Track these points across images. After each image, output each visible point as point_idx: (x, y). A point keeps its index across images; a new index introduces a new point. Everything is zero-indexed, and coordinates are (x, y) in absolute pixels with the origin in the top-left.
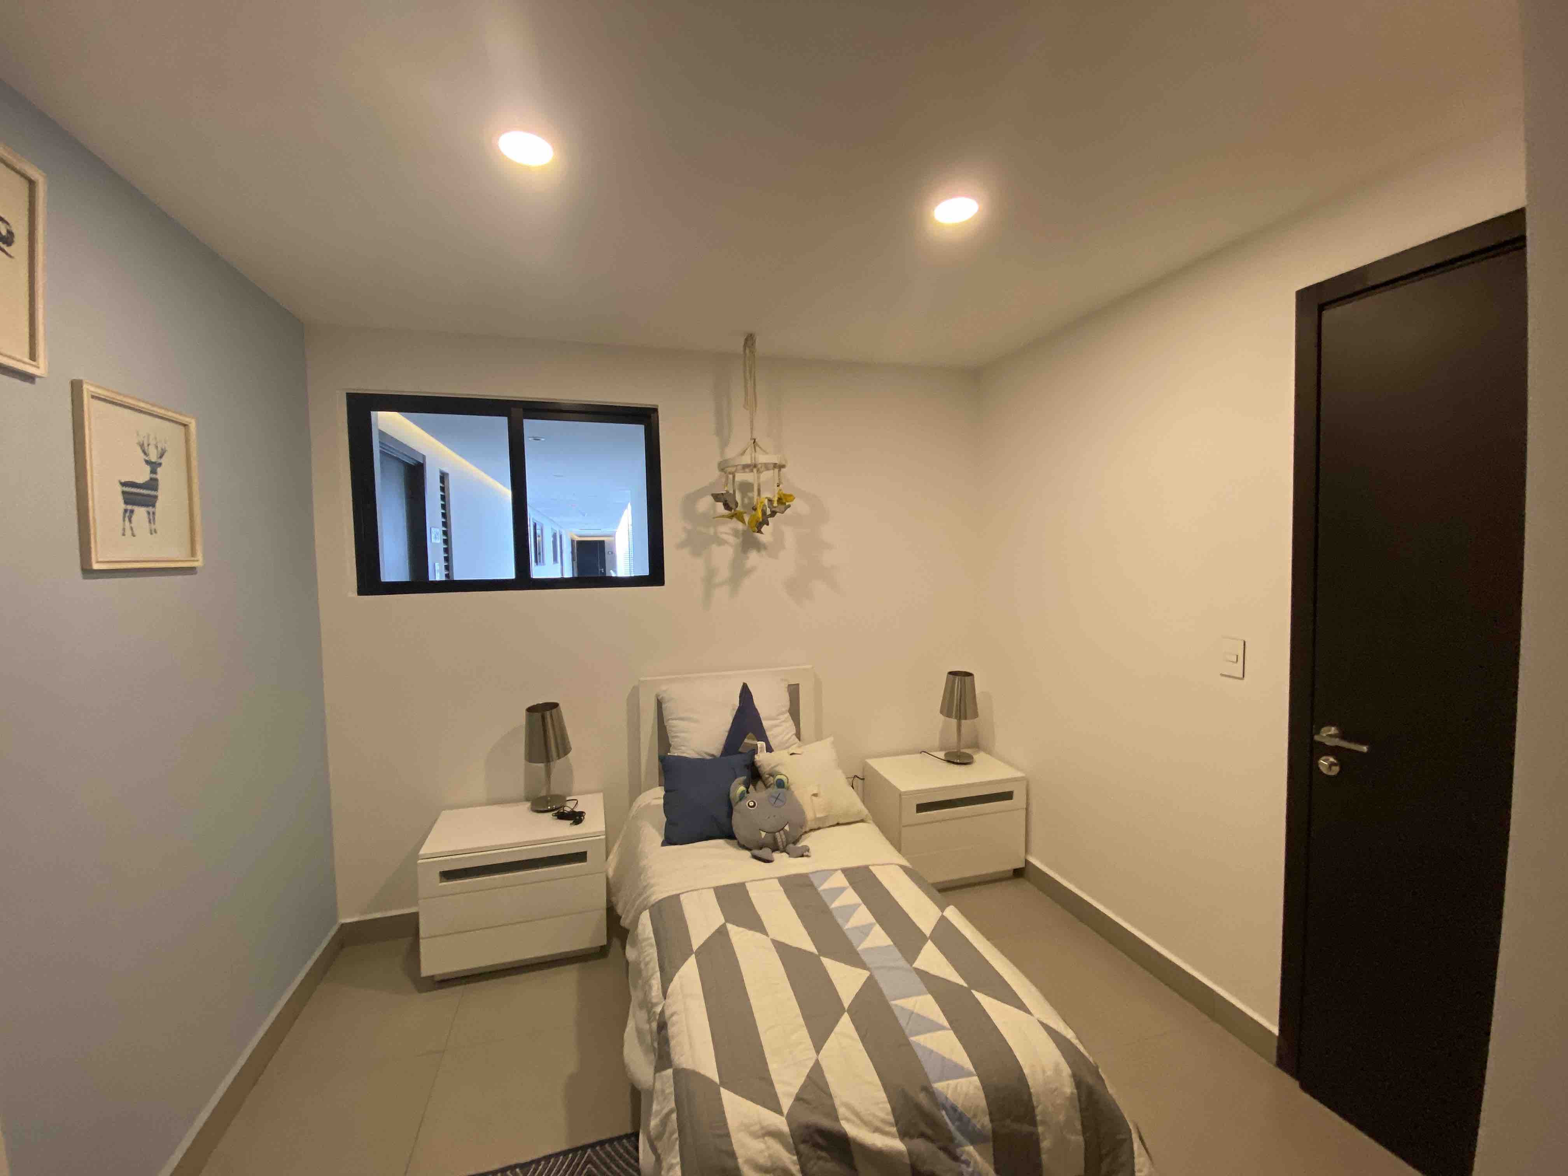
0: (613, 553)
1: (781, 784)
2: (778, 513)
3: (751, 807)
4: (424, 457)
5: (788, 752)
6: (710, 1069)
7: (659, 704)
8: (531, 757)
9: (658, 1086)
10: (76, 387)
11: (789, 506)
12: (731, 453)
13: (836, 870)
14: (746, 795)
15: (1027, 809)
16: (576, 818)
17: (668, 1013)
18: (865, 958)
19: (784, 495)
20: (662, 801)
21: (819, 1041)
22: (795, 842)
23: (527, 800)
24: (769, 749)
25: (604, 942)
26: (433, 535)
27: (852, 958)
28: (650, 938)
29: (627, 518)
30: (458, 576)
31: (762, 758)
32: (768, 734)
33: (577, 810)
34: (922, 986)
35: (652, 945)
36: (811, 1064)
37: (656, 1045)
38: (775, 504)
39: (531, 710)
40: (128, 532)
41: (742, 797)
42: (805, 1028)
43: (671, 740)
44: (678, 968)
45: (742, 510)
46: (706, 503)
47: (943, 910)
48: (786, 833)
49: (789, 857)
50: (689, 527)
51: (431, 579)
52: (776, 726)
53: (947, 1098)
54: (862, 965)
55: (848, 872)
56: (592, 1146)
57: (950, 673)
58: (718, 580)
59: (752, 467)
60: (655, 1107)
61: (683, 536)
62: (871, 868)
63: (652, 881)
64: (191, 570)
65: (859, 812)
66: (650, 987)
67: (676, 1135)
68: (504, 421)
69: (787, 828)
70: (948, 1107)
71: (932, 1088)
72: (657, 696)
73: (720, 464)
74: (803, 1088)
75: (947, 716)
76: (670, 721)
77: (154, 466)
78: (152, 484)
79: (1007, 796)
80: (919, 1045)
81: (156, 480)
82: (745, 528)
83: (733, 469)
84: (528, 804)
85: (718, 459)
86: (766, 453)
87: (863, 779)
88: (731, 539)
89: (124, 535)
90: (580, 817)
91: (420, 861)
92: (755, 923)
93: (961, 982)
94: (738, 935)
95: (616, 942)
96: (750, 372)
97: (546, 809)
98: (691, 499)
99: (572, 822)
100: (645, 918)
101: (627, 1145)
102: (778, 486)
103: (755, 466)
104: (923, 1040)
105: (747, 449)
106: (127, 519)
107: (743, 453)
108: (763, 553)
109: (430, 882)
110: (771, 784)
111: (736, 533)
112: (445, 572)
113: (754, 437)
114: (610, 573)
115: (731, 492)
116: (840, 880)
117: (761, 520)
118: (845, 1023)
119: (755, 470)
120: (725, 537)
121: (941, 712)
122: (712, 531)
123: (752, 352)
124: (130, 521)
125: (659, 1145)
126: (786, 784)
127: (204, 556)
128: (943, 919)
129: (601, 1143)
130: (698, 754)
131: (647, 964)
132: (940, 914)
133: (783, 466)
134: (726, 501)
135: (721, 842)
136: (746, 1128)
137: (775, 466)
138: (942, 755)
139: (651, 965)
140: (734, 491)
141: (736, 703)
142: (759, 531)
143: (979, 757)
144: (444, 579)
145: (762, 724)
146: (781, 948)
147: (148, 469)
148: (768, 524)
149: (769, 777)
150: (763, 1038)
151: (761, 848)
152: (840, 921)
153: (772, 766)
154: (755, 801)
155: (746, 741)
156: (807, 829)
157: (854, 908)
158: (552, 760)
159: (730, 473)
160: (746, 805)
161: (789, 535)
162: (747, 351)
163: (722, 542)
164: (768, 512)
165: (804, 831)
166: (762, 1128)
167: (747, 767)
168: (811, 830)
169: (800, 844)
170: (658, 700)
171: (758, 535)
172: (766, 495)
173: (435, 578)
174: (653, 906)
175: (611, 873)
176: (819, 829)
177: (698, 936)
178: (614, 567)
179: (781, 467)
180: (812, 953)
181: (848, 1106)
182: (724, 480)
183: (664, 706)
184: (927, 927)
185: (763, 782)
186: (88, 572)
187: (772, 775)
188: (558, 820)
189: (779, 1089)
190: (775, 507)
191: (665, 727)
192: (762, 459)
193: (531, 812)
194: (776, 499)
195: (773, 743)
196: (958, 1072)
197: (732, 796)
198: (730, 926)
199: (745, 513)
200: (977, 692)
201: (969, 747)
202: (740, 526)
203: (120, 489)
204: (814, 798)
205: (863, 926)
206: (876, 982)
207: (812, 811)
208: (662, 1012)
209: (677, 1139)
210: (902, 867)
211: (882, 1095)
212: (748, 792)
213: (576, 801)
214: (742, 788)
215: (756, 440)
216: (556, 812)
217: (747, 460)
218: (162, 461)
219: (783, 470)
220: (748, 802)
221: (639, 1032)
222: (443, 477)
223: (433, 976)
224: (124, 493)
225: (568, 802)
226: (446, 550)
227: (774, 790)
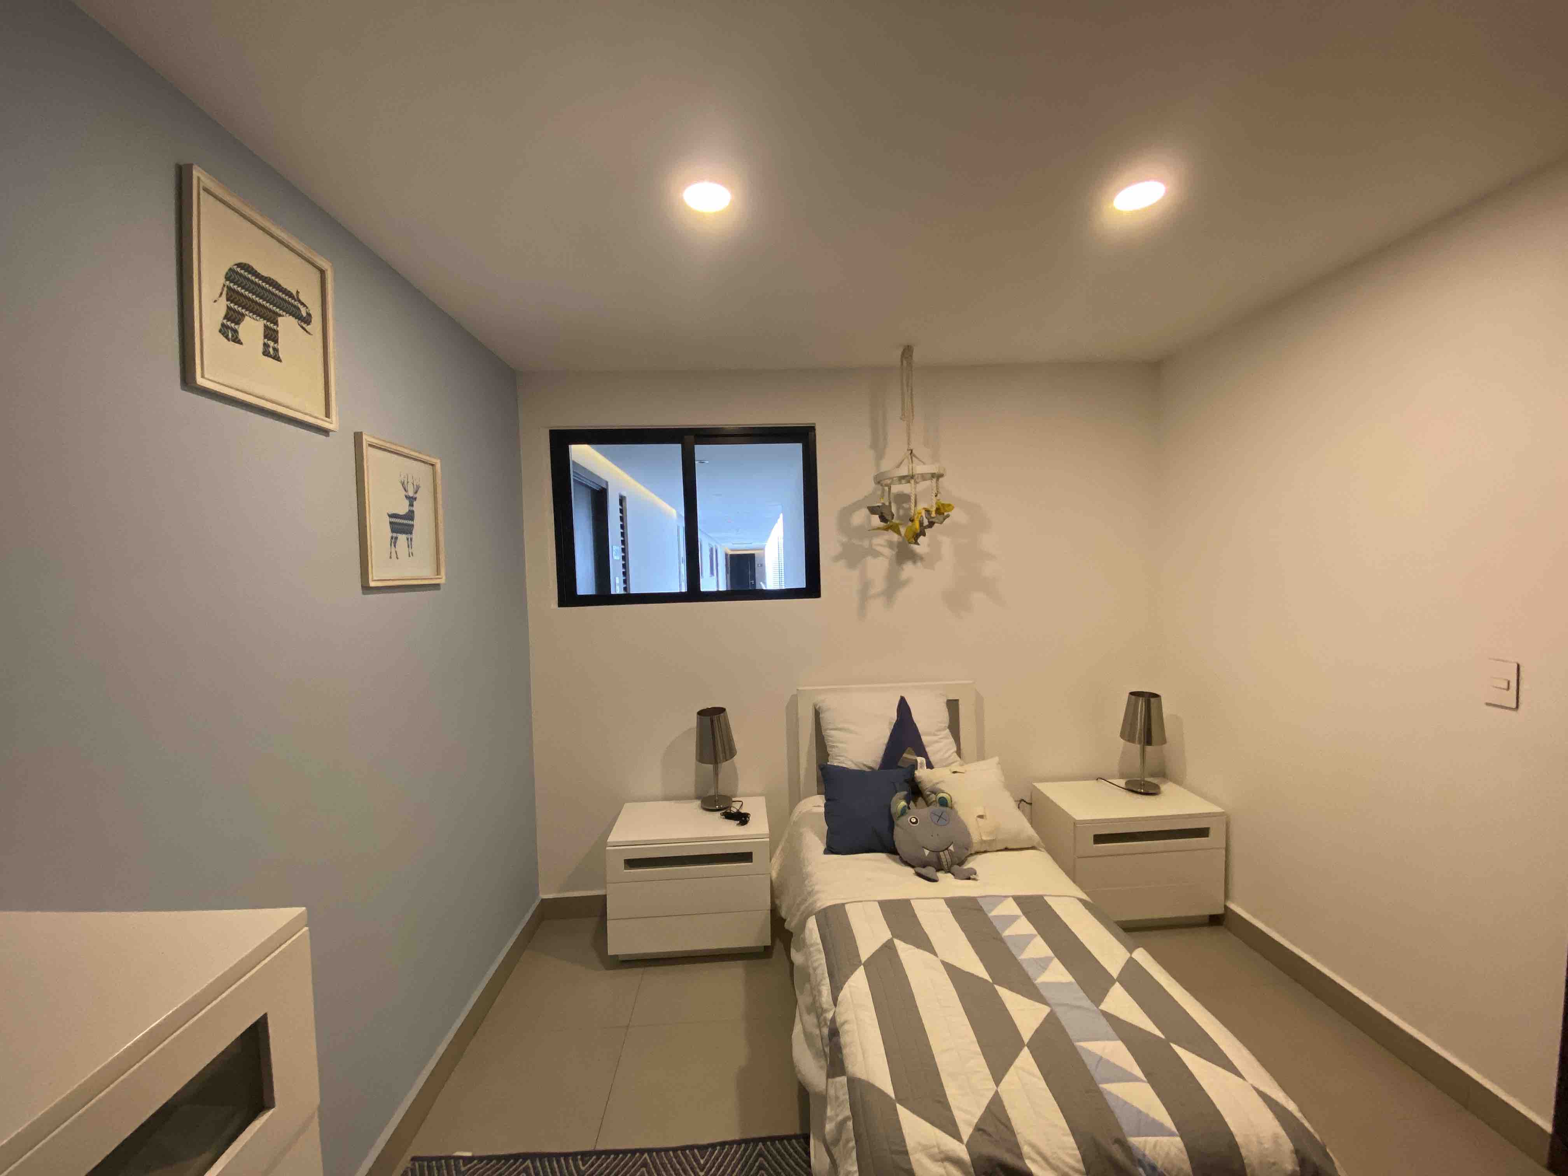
0: (762, 565)
1: (943, 802)
2: (936, 524)
3: (913, 823)
4: (607, 483)
5: (950, 770)
6: (883, 1081)
7: (817, 713)
8: (701, 758)
9: (832, 1092)
10: (358, 437)
11: (948, 516)
12: (886, 465)
13: (1006, 897)
14: (907, 810)
15: (1227, 849)
16: (742, 818)
17: (839, 1020)
18: (1045, 993)
19: (943, 505)
20: (822, 810)
21: (998, 1072)
22: (961, 863)
23: (697, 798)
24: (930, 765)
25: (768, 943)
26: (614, 553)
27: (1031, 991)
28: (818, 944)
29: (778, 532)
30: (634, 590)
31: (922, 773)
32: (927, 749)
33: (743, 811)
34: (1110, 1030)
35: (819, 951)
36: (990, 1095)
37: (827, 1050)
38: (933, 515)
39: (701, 713)
40: (394, 555)
41: (903, 812)
42: (982, 1057)
43: (828, 749)
44: (847, 977)
45: (897, 522)
46: (860, 517)
47: (1131, 953)
48: (951, 853)
49: (955, 878)
50: (845, 539)
51: (613, 592)
52: (937, 742)
53: (1144, 1155)
54: (1041, 999)
55: (1020, 900)
56: (763, 1140)
57: (1132, 694)
58: (873, 591)
59: (908, 478)
60: (829, 1112)
61: (839, 549)
62: (1045, 898)
63: (817, 888)
64: (436, 586)
65: (1030, 838)
66: (820, 992)
67: (852, 1144)
68: (678, 447)
69: (951, 848)
70: (1146, 1165)
71: (1127, 1141)
72: (815, 706)
73: (876, 478)
74: (982, 1119)
75: (1129, 741)
76: (828, 731)
77: (411, 500)
78: (410, 515)
79: (1203, 833)
80: (1110, 1093)
81: (413, 512)
82: (901, 540)
83: (889, 482)
84: (699, 802)
85: (873, 473)
86: (924, 463)
87: (1031, 804)
88: (887, 551)
89: (391, 557)
90: (745, 818)
91: (607, 848)
92: (923, 942)
93: (1158, 1033)
94: (906, 952)
95: (779, 945)
96: (907, 385)
97: (715, 808)
98: (846, 513)
99: (738, 822)
100: (812, 924)
101: (796, 1145)
102: (936, 496)
103: (912, 477)
104: (1114, 1089)
105: (903, 460)
106: (393, 544)
107: (899, 466)
108: (919, 564)
109: (616, 868)
110: (934, 801)
111: (890, 544)
112: (623, 586)
113: (911, 447)
114: (761, 585)
115: (887, 504)
116: (1010, 908)
117: (919, 531)
118: (1025, 1058)
119: (912, 481)
120: (878, 548)
121: (1122, 735)
122: (866, 543)
123: (910, 364)
124: (395, 546)
125: (835, 1151)
126: (949, 802)
127: (446, 574)
128: (1131, 963)
129: (772, 1139)
130: (856, 765)
131: (815, 969)
132: (1128, 955)
133: (941, 476)
134: (882, 513)
135: (882, 856)
136: (925, 1149)
137: (933, 475)
138: (1122, 783)
139: (819, 971)
140: (890, 503)
141: (894, 716)
142: (916, 543)
143: (1167, 788)
144: (622, 592)
145: (921, 739)
146: (953, 971)
147: (407, 502)
148: (924, 535)
149: (930, 795)
150: (938, 1059)
151: (924, 867)
152: (1014, 951)
153: (935, 781)
154: (916, 817)
155: (905, 755)
156: (973, 852)
157: (1029, 938)
158: (720, 762)
159: (886, 485)
160: (908, 821)
161: (947, 545)
162: (905, 362)
163: (876, 554)
164: (926, 523)
165: (969, 853)
166: (941, 1152)
167: (907, 781)
168: (977, 853)
169: (968, 866)
170: (816, 710)
171: (915, 547)
172: (921, 506)
173: (616, 592)
174: (819, 912)
175: (774, 875)
176: (985, 852)
177: (866, 949)
178: (764, 580)
179: (937, 476)
180: (986, 981)
181: (1033, 1146)
182: (879, 493)
183: (821, 716)
184: (1114, 970)
185: (924, 799)
186: (366, 589)
187: (934, 792)
188: (726, 820)
189: (959, 1116)
190: (933, 518)
191: (823, 738)
192: (920, 469)
193: (701, 810)
194: (934, 509)
195: (932, 759)
196: (1158, 1129)
197: (893, 810)
198: (897, 942)
199: (901, 524)
200: (1164, 716)
201: (1152, 775)
202: (895, 537)
203: (388, 519)
204: (979, 819)
205: (1040, 959)
206: (1057, 1019)
207: (978, 832)
208: (833, 1020)
209: (853, 1148)
210: (1081, 900)
211: (1070, 1141)
212: (909, 808)
213: (741, 803)
214: (903, 803)
215: (914, 451)
216: (723, 812)
217: (904, 471)
218: (417, 495)
219: (941, 479)
220: (910, 818)
221: (808, 1036)
222: (622, 500)
223: (617, 956)
224: (391, 523)
225: (734, 803)
226: (624, 566)
227: (937, 808)
